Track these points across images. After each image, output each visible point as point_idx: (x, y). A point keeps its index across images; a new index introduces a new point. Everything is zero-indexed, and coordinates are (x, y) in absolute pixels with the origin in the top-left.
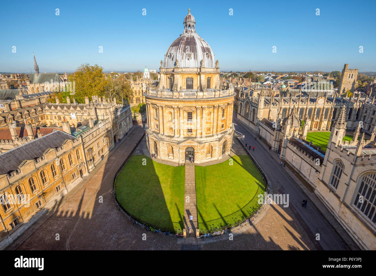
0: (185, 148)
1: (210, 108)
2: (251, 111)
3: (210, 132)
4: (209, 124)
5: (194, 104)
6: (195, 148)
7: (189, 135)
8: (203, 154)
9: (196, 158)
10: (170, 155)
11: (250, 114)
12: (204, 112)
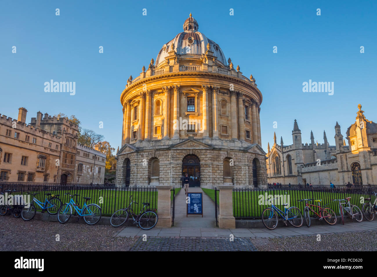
0: (182, 157)
1: (225, 95)
2: (284, 161)
3: (228, 135)
4: (225, 120)
5: (197, 81)
6: (202, 157)
7: (190, 137)
8: (217, 171)
9: (203, 179)
10: (153, 179)
11: (283, 166)
12: (215, 95)
